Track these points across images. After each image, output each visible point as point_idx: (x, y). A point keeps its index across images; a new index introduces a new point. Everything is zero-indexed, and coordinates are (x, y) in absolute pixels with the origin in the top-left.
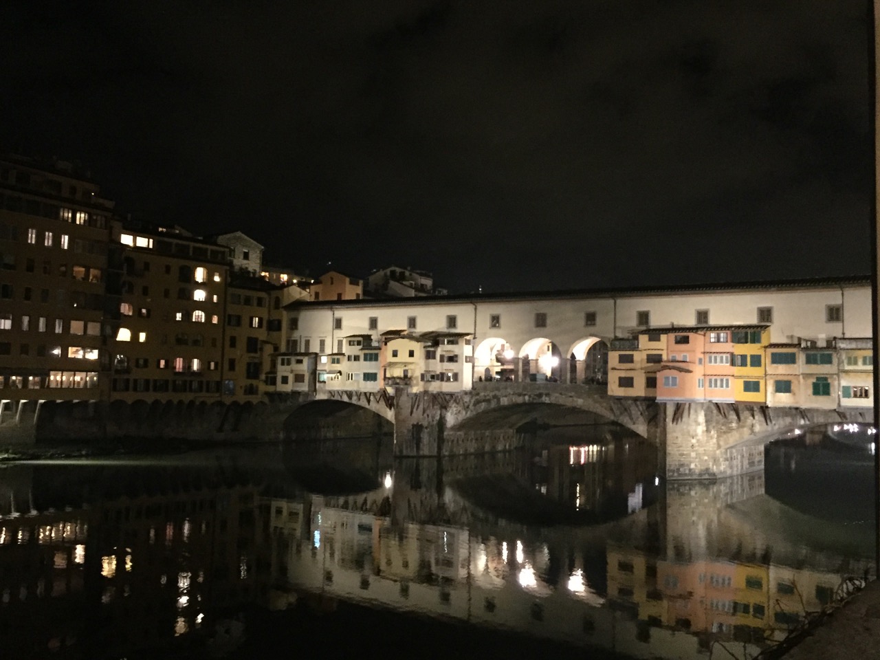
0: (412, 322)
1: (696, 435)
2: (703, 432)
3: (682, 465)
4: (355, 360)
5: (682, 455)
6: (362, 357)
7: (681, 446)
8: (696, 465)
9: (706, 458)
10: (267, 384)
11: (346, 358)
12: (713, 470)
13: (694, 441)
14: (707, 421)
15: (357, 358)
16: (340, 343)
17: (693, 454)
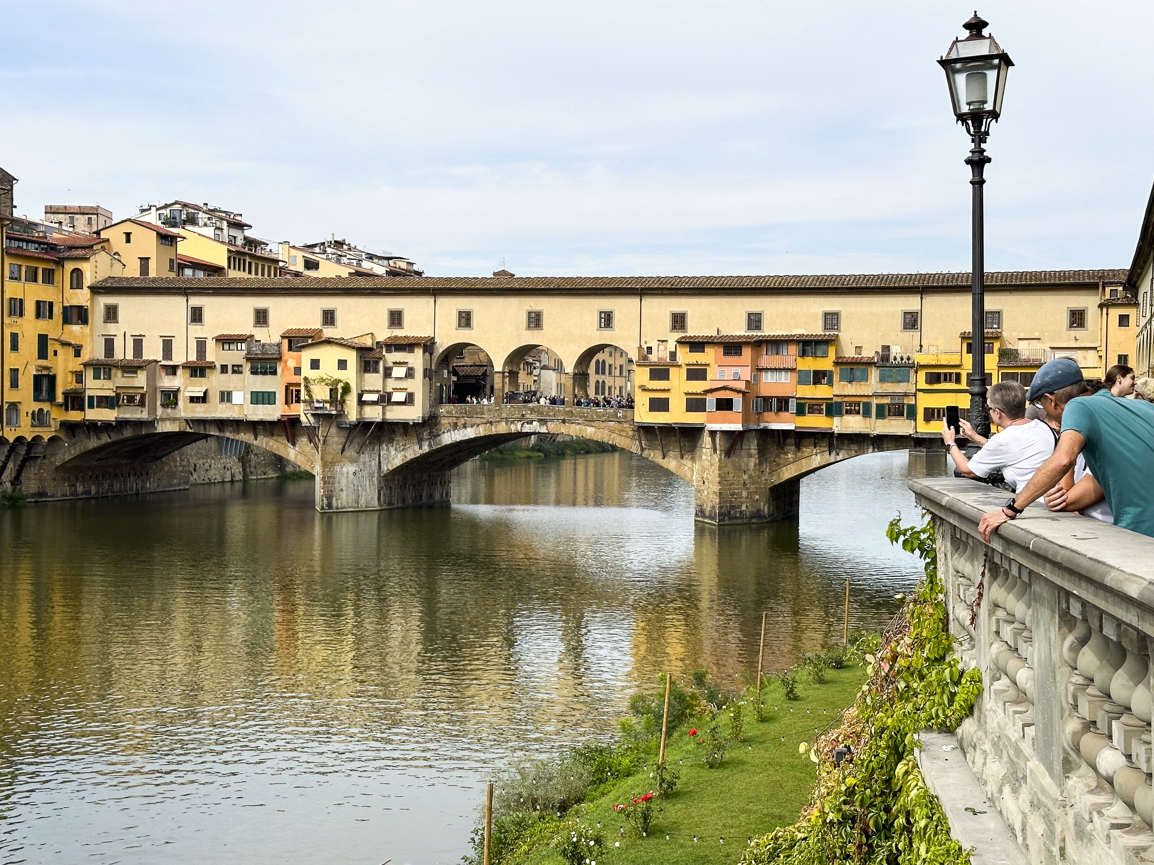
0: (329, 317)
1: (748, 470)
2: (755, 466)
3: (733, 507)
4: (234, 372)
5: (733, 494)
6: (247, 368)
7: (731, 484)
8: (747, 507)
9: (757, 497)
10: (67, 409)
11: (218, 367)
12: (764, 511)
13: (746, 477)
14: (759, 453)
15: (237, 369)
16: (201, 345)
17: (744, 494)
